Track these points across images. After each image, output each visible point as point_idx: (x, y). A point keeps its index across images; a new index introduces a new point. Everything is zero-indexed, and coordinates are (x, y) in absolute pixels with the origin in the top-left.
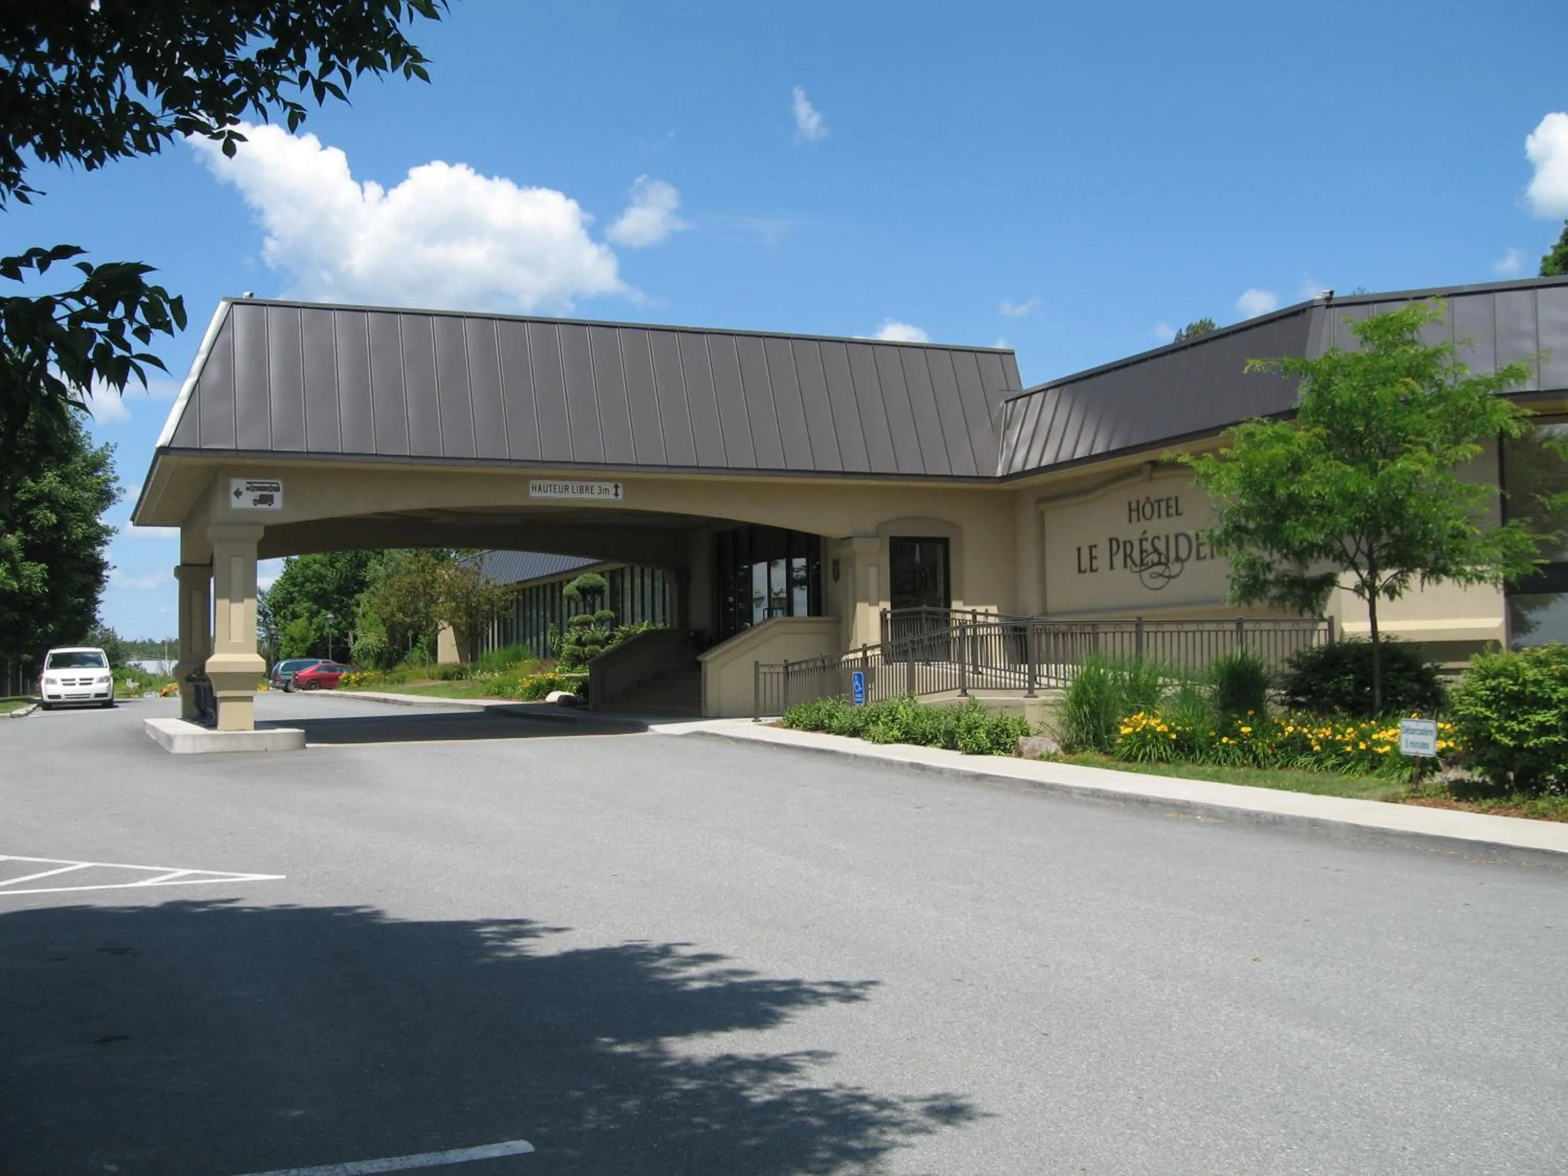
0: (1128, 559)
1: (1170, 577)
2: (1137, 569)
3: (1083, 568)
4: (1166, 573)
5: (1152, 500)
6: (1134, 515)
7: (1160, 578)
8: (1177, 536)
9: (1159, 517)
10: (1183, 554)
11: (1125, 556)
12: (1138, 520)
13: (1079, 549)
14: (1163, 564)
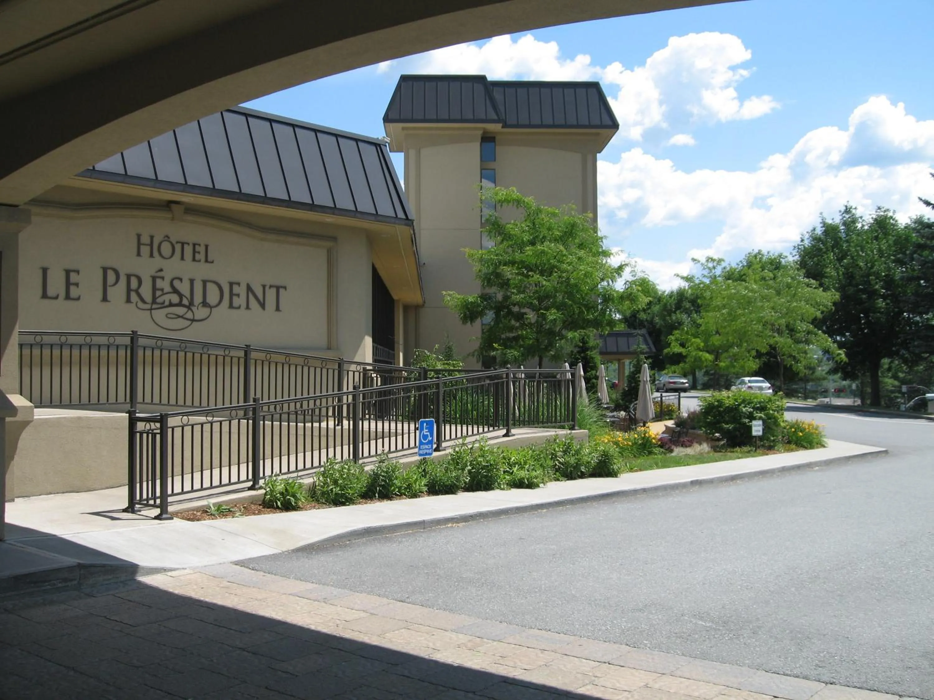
0: (133, 294)
1: (193, 320)
2: (148, 306)
3: (50, 293)
4: (189, 315)
5: (173, 240)
6: (145, 250)
7: (180, 320)
8: (205, 282)
9: (182, 258)
10: (212, 301)
11: (129, 290)
12: (151, 255)
13: (45, 271)
14: (184, 306)
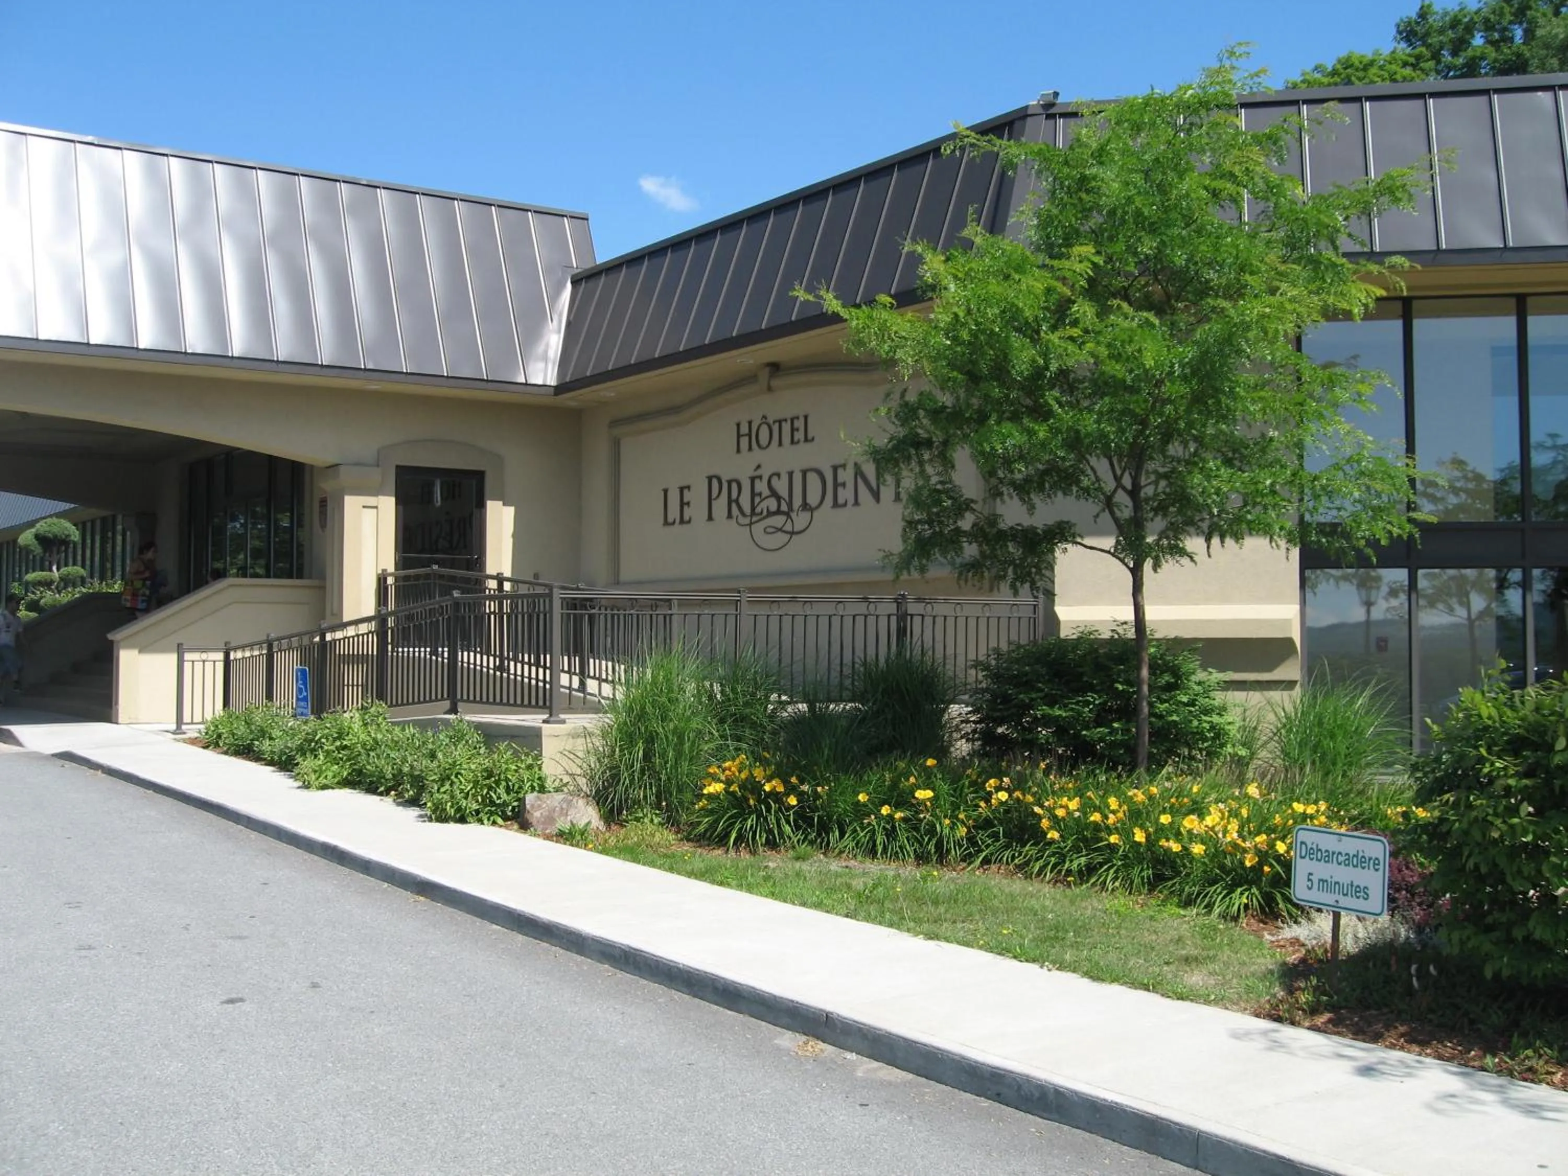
0: (734, 506)
1: (792, 533)
2: (747, 521)
3: (670, 520)
4: (788, 527)
5: (771, 419)
6: (744, 441)
7: (779, 533)
8: (804, 473)
9: (780, 444)
10: (813, 500)
11: (730, 502)
12: (750, 449)
13: (666, 492)
14: (783, 513)
